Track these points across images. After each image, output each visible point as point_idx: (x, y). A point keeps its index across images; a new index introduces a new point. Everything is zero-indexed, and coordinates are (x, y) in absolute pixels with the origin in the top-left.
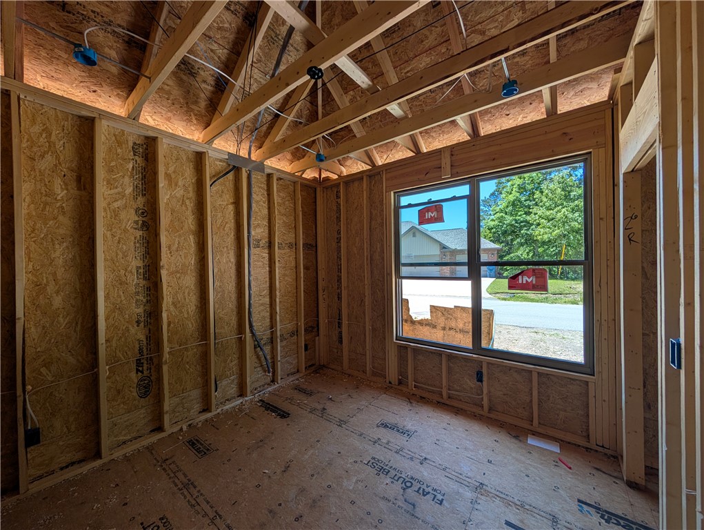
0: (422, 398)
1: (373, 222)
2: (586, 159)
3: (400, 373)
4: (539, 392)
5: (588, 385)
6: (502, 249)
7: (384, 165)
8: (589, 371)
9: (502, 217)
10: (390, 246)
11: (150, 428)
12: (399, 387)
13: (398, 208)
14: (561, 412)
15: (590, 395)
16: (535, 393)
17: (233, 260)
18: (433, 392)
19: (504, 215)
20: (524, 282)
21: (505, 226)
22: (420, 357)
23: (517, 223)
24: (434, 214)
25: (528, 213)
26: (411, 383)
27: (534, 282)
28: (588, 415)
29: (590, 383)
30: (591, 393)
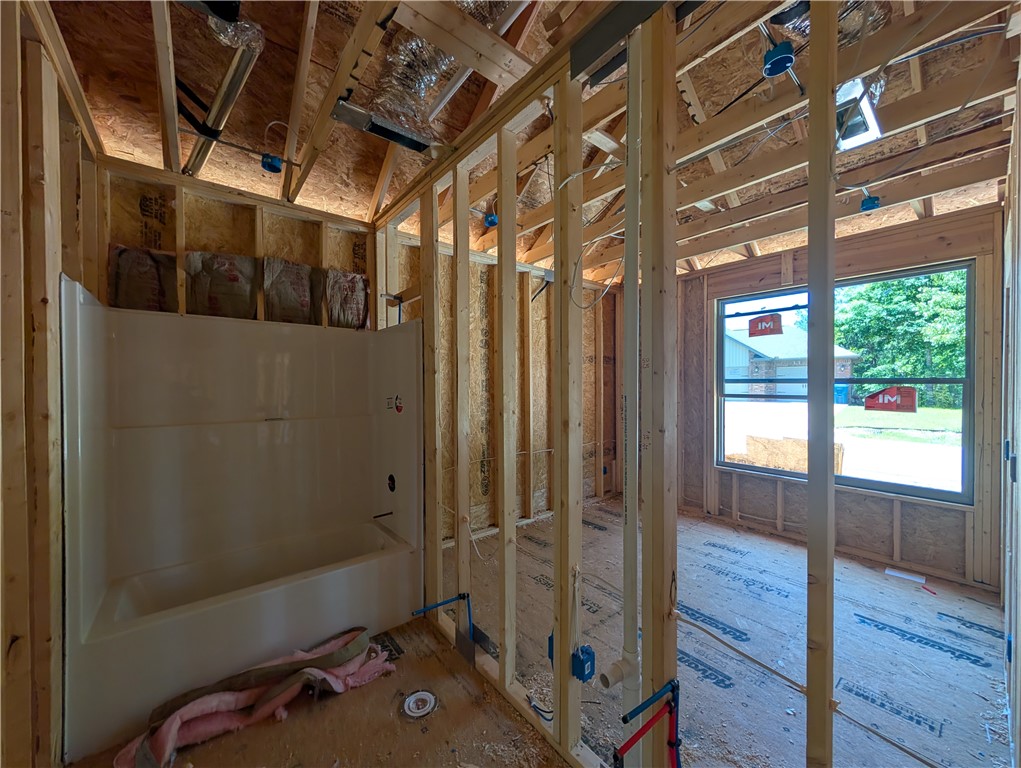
0: (749, 528)
1: (689, 334)
2: (970, 265)
3: (721, 503)
4: (901, 525)
5: (965, 516)
6: (859, 359)
7: (704, 270)
8: (967, 500)
9: (861, 306)
10: (712, 360)
11: (488, 523)
12: (720, 517)
13: (722, 318)
14: (931, 547)
15: (967, 526)
16: (897, 524)
17: (545, 375)
18: (764, 523)
19: (865, 303)
20: (886, 401)
21: (867, 320)
22: (747, 485)
23: (891, 315)
24: (770, 324)
25: (913, 299)
26: (736, 513)
27: (899, 402)
28: (965, 550)
29: (967, 514)
30: (969, 524)
